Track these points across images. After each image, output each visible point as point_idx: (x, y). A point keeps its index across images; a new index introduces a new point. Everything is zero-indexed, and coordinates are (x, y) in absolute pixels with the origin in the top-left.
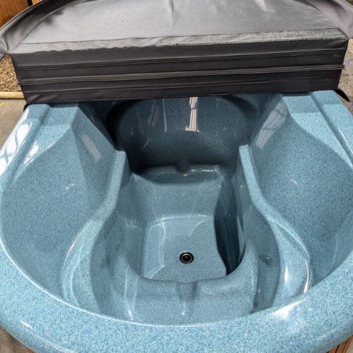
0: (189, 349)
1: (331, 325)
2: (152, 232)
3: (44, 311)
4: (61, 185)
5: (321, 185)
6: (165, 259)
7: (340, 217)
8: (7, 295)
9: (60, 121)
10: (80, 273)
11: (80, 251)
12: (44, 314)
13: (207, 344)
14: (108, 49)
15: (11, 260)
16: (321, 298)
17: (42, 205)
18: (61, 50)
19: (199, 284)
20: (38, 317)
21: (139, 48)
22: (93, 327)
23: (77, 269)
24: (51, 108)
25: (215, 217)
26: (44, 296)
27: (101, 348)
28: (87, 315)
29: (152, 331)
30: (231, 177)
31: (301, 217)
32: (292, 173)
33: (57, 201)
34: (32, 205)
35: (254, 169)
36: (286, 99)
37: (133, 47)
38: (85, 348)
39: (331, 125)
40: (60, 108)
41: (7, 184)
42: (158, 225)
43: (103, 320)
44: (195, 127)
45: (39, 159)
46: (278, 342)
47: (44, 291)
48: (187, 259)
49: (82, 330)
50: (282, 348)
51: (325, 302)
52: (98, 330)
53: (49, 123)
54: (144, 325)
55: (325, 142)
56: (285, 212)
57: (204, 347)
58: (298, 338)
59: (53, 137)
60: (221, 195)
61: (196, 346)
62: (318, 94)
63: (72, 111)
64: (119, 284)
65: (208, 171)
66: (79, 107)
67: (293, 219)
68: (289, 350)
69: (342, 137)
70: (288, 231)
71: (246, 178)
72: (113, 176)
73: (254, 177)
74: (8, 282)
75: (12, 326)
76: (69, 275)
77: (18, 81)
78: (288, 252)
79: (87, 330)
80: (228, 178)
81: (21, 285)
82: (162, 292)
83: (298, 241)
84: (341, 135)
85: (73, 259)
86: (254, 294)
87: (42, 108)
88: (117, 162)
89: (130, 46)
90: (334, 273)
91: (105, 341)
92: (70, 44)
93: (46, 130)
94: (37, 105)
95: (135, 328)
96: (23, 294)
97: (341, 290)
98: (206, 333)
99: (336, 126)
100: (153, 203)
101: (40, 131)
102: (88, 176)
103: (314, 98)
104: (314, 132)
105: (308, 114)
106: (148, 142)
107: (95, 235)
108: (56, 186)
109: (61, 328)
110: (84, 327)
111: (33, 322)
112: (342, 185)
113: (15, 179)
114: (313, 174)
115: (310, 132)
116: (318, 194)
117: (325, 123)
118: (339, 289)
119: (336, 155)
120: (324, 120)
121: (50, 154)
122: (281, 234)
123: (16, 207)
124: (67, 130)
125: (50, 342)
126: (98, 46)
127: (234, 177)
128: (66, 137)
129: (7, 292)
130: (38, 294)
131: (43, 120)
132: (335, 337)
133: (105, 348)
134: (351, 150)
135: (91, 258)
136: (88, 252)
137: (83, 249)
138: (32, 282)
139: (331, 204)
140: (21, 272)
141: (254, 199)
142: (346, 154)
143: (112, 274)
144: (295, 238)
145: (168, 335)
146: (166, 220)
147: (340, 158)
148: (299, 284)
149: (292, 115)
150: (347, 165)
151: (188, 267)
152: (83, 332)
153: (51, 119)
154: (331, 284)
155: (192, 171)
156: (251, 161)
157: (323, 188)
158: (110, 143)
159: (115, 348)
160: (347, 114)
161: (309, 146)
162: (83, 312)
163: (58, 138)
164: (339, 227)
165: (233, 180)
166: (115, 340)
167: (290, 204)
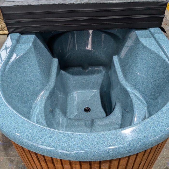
0: (98, 143)
1: (162, 131)
2: (70, 98)
3: (28, 129)
4: (28, 73)
5: (153, 72)
6: (77, 111)
7: (162, 86)
8: (9, 122)
9: (26, 42)
10: (39, 115)
11: (39, 105)
12: (28, 130)
13: (106, 141)
14: (50, 5)
15: (9, 107)
16: (157, 119)
17: (20, 83)
18: (26, 5)
19: (95, 120)
20: (25, 131)
21: (66, 4)
22: (52, 135)
23: (38, 113)
24: (21, 36)
25: (100, 91)
26: (27, 122)
27: (57, 144)
28: (49, 130)
29: (80, 136)
30: (108, 72)
31: (143, 88)
32: (140, 67)
33: (27, 81)
34: (15, 83)
35: (120, 67)
36: (137, 32)
37: (63, 4)
38: (49, 144)
39: (158, 44)
40: (26, 36)
41: (3, 71)
42: (73, 95)
43: (57, 132)
44: (91, 48)
45: (18, 60)
46: (138, 139)
47: (27, 120)
48: (87, 110)
49: (47, 136)
50: (140, 141)
51: (159, 121)
52: (54, 136)
53: (21, 42)
54: (76, 133)
55: (156, 52)
56: (135, 86)
57: (105, 142)
58: (147, 137)
59: (24, 49)
60: (103, 80)
61: (101, 142)
62: (152, 29)
63: (32, 37)
64: (57, 121)
65: (98, 69)
66: (35, 35)
67: (139, 89)
68: (144, 142)
69: (164, 49)
70: (137, 95)
71: (117, 71)
72: (53, 70)
73: (120, 70)
74: (9, 116)
75: (12, 136)
76: (34, 116)
77: (4, 21)
78: (137, 104)
79: (49, 136)
80: (107, 72)
81: (15, 118)
82: (78, 124)
83: (142, 99)
84: (163, 48)
85: (36, 109)
86: (120, 124)
87: (16, 35)
88: (54, 64)
89: (61, 3)
90: (163, 109)
91: (58, 141)
92: (30, 2)
93: (19, 46)
94: (14, 34)
95: (72, 135)
96: (17, 121)
97: (166, 116)
98: (105, 136)
99: (161, 44)
100: (71, 84)
101: (17, 46)
102: (41, 70)
103: (150, 31)
104: (151, 47)
105: (147, 39)
106: (68, 55)
107: (46, 98)
108: (26, 73)
109: (37, 136)
110: (48, 135)
111: (23, 133)
112: (164, 71)
113: (7, 69)
114: (149, 67)
115: (149, 47)
116: (152, 77)
117: (156, 43)
118: (165, 116)
119: (161, 57)
120: (155, 41)
121: (22, 58)
122: (134, 96)
123: (8, 83)
124: (31, 46)
125: (32, 142)
126: (45, 3)
127: (110, 71)
128: (30, 50)
129: (9, 121)
130: (24, 121)
131: (18, 41)
132: (164, 136)
133: (59, 144)
134: (168, 55)
135: (44, 108)
136: (43, 106)
137: (40, 104)
138: (21, 116)
139: (158, 81)
140: (14, 112)
141: (120, 81)
142: (166, 57)
143: (54, 116)
144: (140, 97)
145: (88, 137)
146: (77, 93)
147: (163, 59)
148: (142, 118)
149: (140, 39)
150: (166, 62)
151: (88, 114)
152: (47, 137)
153: (21, 41)
154: (161, 114)
155: (90, 69)
156: (119, 63)
157: (154, 73)
158: (51, 54)
159: (63, 144)
160: (166, 39)
161: (148, 54)
162: (47, 129)
163: (26, 50)
164: (162, 91)
165: (109, 73)
166: (63, 140)
167: (138, 82)
